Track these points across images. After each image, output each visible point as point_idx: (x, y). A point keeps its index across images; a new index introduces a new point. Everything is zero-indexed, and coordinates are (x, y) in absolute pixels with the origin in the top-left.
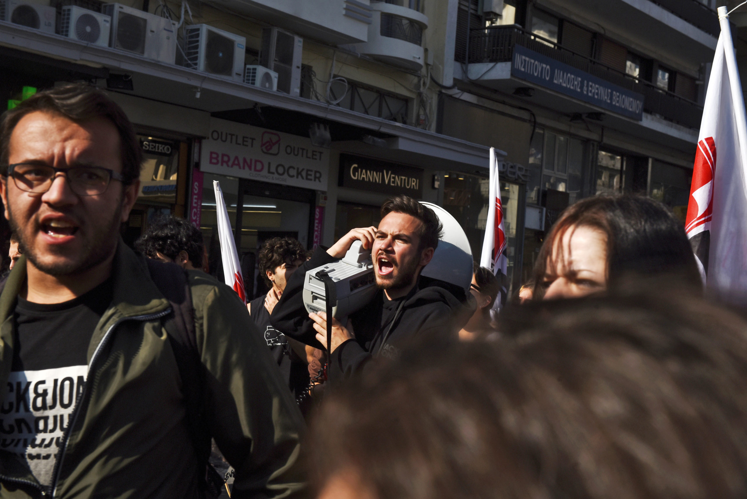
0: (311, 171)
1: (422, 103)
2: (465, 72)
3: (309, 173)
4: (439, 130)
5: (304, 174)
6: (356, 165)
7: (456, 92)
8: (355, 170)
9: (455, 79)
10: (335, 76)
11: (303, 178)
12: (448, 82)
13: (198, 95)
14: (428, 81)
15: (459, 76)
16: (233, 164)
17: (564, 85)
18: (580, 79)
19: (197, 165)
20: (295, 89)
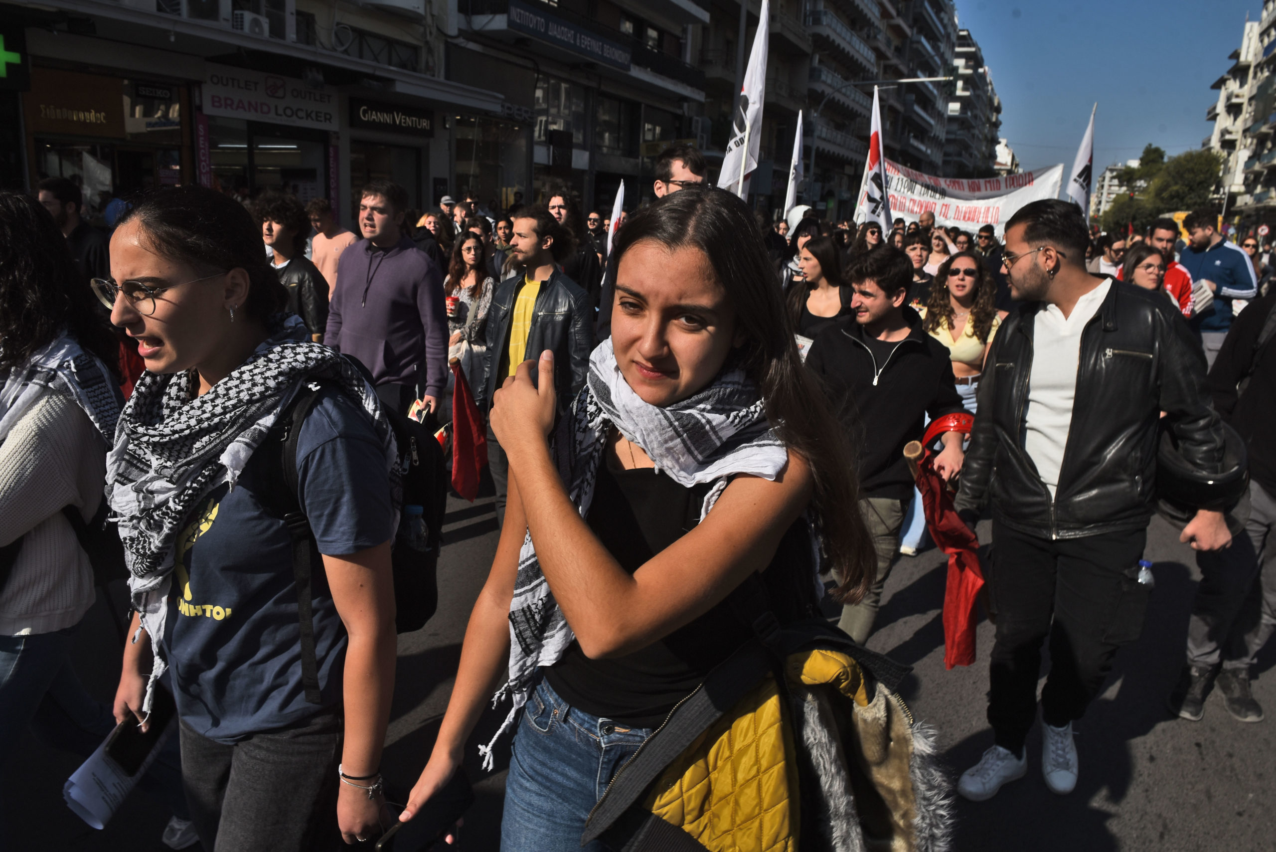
0: (321, 113)
1: (430, 51)
2: (469, 23)
3: (319, 115)
4: (447, 77)
5: (313, 115)
6: (365, 108)
7: (461, 41)
8: (365, 112)
9: (460, 30)
10: (338, 24)
11: (313, 119)
12: (453, 31)
13: (172, 39)
14: (434, 30)
15: (464, 26)
16: (238, 107)
17: (559, 37)
18: (573, 32)
19: (200, 108)
20: (291, 34)
